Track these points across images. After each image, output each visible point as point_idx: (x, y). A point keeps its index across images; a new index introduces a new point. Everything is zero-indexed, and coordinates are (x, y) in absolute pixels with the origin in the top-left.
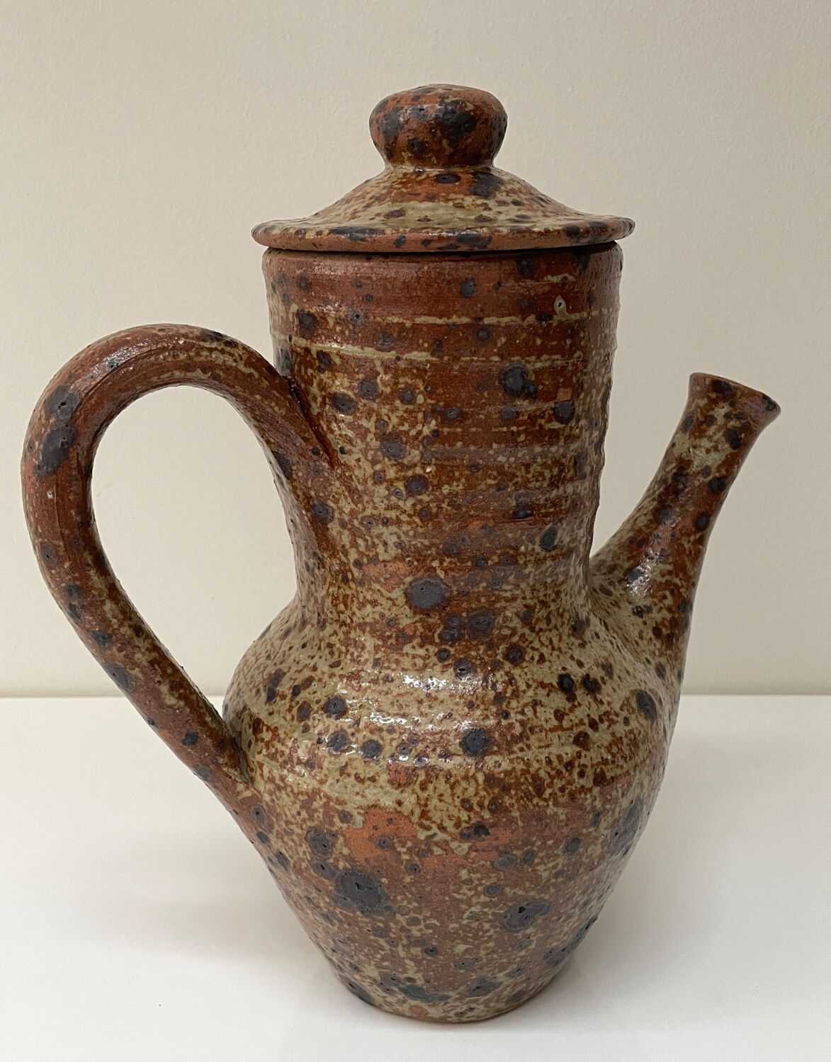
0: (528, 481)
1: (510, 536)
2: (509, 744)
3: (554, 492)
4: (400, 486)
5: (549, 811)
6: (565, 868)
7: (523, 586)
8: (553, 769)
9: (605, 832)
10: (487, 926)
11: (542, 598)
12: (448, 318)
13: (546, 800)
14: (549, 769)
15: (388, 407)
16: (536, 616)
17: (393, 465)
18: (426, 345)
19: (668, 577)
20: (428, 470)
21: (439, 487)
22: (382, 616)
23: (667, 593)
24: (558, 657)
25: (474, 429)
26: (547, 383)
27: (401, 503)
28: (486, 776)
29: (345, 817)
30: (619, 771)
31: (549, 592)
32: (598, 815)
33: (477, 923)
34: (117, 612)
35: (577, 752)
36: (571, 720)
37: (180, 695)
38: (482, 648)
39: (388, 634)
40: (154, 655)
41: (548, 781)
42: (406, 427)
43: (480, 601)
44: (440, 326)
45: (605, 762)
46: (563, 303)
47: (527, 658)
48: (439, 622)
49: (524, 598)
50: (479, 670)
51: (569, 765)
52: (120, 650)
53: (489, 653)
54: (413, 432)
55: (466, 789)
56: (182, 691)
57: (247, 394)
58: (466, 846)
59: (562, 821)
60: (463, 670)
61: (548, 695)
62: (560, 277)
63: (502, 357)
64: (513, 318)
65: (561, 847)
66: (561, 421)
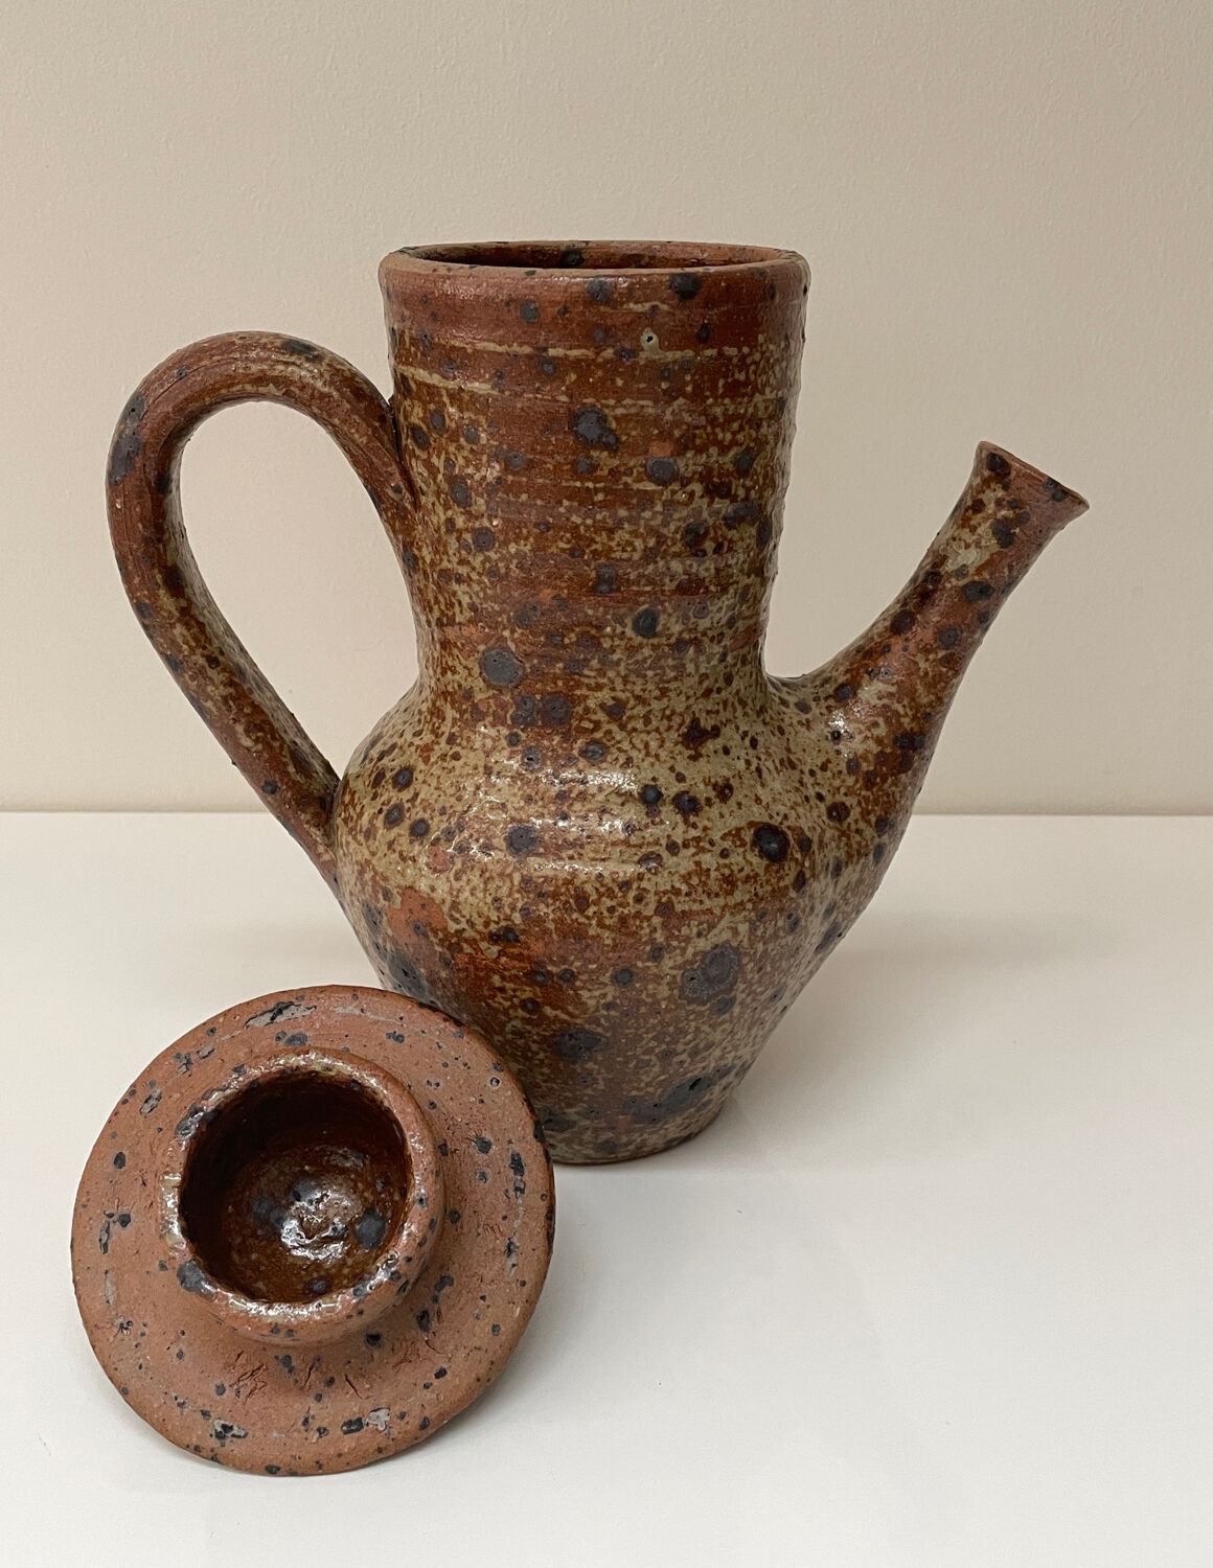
0: (611, 549)
1: (590, 612)
2: (559, 848)
3: (651, 567)
4: (468, 537)
5: (592, 932)
6: (618, 1001)
7: (611, 674)
8: (602, 885)
9: (674, 972)
10: (534, 1047)
11: (638, 691)
12: (510, 346)
13: (588, 918)
14: (598, 885)
15: (455, 445)
16: (628, 713)
17: (461, 513)
18: (487, 376)
19: (885, 701)
20: (495, 523)
21: (506, 543)
22: (460, 686)
23: (881, 721)
24: (652, 765)
25: (540, 481)
26: (634, 433)
27: (471, 559)
28: (523, 876)
29: (387, 895)
30: (696, 907)
31: (650, 687)
32: (661, 949)
33: (523, 1041)
34: (190, 639)
35: (639, 874)
36: (644, 838)
37: (258, 738)
38: (557, 739)
39: (464, 707)
40: (232, 690)
41: (594, 897)
42: (470, 470)
43: (555, 684)
44: (500, 354)
45: (677, 892)
46: (655, 339)
47: (609, 759)
48: (511, 701)
49: (613, 689)
50: (548, 762)
51: (625, 885)
52: (192, 678)
53: (565, 745)
54: (477, 477)
55: (500, 887)
56: (260, 734)
57: (325, 416)
58: (495, 949)
59: (608, 945)
60: (531, 759)
61: (623, 804)
62: (647, 306)
63: (571, 397)
64: (583, 351)
65: (608, 975)
66: (657, 482)
